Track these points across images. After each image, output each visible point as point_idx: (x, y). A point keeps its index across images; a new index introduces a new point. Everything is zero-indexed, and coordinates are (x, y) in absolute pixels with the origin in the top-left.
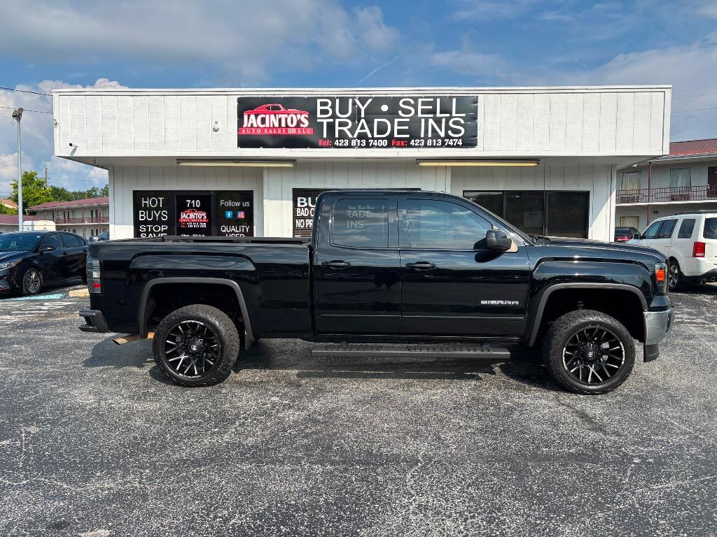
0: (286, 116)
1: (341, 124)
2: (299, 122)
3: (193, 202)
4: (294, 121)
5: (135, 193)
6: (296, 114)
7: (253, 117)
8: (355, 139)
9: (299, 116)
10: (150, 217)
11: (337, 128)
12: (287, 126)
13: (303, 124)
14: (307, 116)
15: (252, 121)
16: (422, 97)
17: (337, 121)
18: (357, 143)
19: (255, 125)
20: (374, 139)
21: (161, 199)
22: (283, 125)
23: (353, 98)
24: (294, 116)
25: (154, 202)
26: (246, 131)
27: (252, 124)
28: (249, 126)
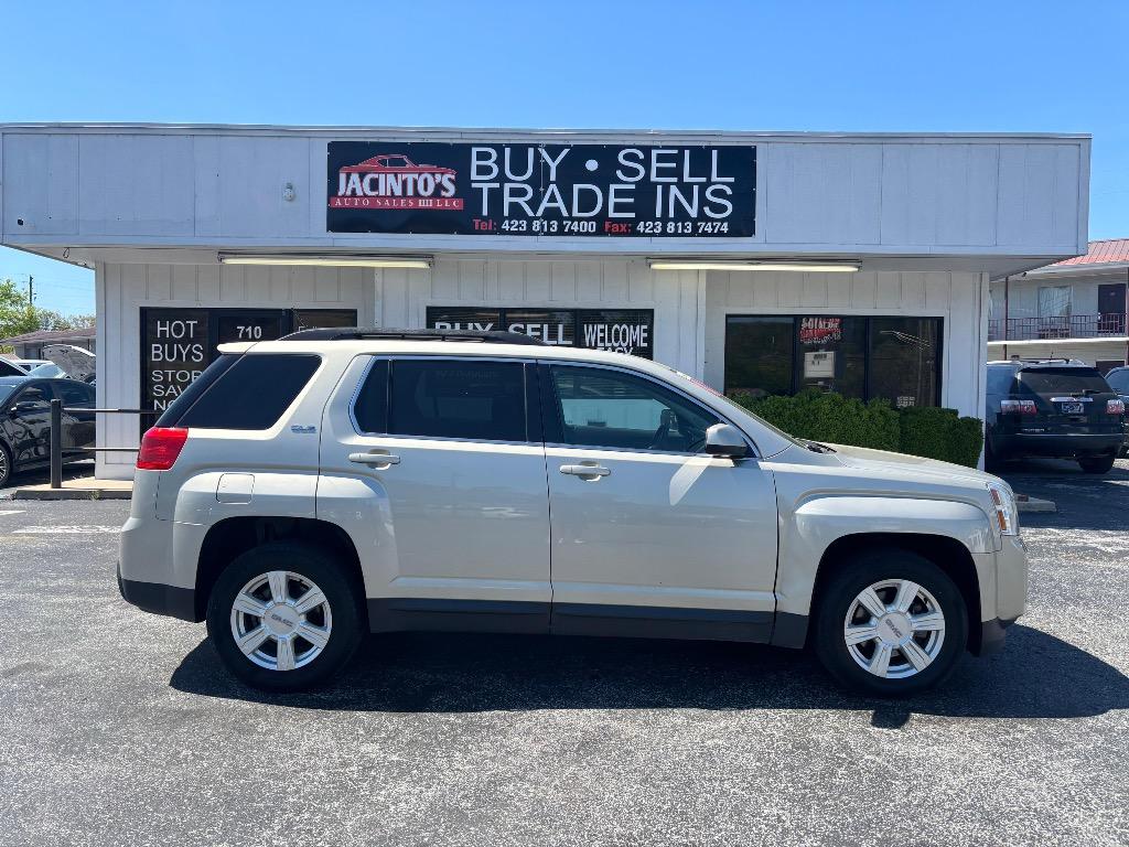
0: (416, 176)
1: (514, 193)
2: (439, 187)
3: (250, 329)
4: (429, 185)
5: (144, 312)
6: (433, 174)
7: (355, 177)
8: (538, 218)
9: (438, 177)
10: (171, 356)
11: (507, 199)
12: (417, 195)
13: (446, 190)
14: (453, 177)
15: (353, 184)
16: (657, 148)
17: (507, 186)
18: (542, 226)
19: (359, 193)
20: (572, 219)
21: (192, 323)
22: (410, 192)
23: (536, 146)
24: (430, 177)
25: (178, 329)
26: (342, 202)
27: (354, 190)
28: (349, 193)
